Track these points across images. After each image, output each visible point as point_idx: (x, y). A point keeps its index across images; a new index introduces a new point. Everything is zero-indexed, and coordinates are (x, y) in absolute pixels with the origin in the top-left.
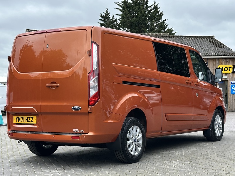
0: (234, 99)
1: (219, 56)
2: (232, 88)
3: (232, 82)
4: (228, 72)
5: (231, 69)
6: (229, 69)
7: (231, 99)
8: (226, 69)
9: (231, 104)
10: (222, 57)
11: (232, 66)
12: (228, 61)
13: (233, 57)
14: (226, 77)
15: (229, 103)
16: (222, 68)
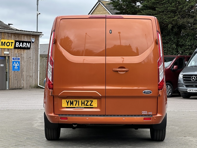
0: (15, 77)
1: (2, 30)
2: (14, 65)
3: (13, 58)
4: (10, 47)
5: (13, 44)
6: (11, 44)
7: (13, 76)
8: (8, 44)
9: (12, 81)
10: (5, 31)
11: (14, 42)
12: (10, 35)
13: (16, 32)
14: (8, 53)
15: (10, 81)
16: (5, 42)
